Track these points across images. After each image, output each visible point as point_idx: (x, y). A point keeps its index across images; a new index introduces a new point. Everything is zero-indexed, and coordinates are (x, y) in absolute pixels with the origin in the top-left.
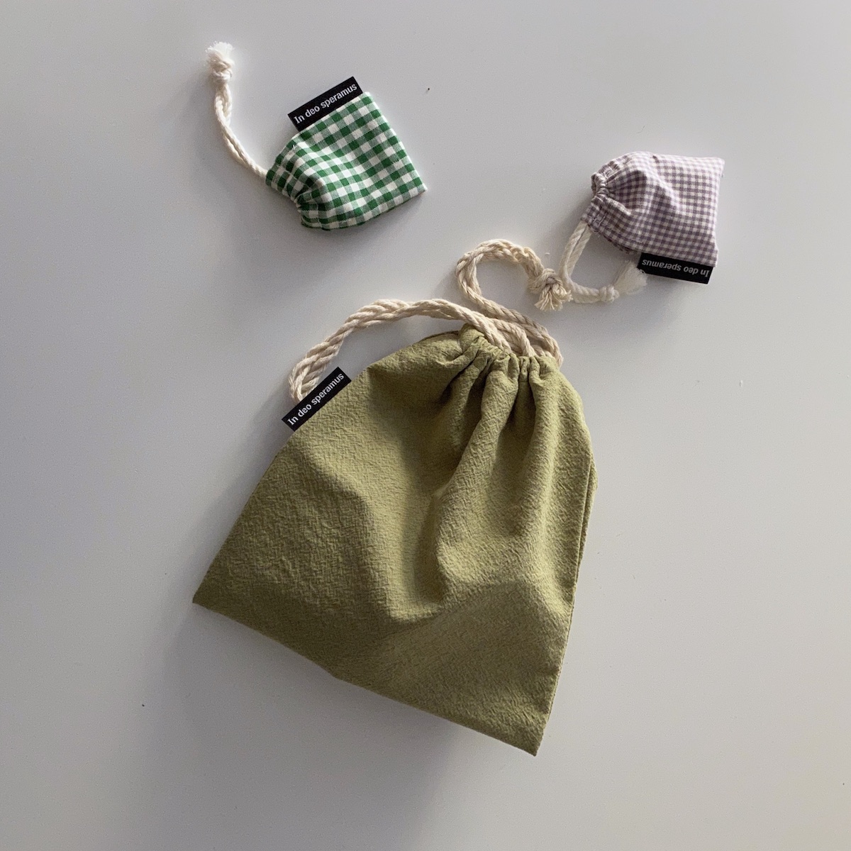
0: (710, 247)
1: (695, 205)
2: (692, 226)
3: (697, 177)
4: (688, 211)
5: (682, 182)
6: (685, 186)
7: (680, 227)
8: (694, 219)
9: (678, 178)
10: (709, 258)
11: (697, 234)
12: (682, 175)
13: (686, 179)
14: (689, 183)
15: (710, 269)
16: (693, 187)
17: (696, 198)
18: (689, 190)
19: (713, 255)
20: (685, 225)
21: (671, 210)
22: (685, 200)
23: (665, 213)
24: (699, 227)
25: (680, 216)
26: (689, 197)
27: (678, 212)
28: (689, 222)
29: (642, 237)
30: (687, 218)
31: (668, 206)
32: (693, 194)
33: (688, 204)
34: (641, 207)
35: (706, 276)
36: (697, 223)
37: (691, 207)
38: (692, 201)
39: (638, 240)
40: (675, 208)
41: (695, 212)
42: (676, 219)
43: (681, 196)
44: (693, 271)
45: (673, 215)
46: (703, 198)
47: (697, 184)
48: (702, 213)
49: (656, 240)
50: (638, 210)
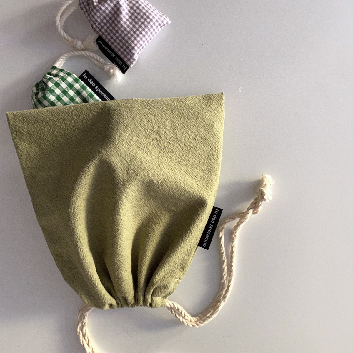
0: (131, 54)
1: (134, 26)
2: (126, 35)
3: (144, 14)
4: (128, 26)
5: (135, 11)
6: (136, 14)
7: (120, 32)
8: (129, 32)
9: (135, 8)
10: (129, 60)
11: (127, 41)
12: (138, 8)
13: (138, 11)
14: (139, 14)
15: (128, 67)
16: (139, 17)
17: (137, 23)
18: (136, 17)
19: (132, 60)
20: (123, 32)
21: (119, 19)
22: (131, 20)
23: (116, 19)
24: (129, 38)
25: (122, 26)
26: (134, 20)
27: (122, 22)
28: (125, 32)
29: (99, 24)
30: (125, 29)
31: (119, 16)
32: (137, 20)
33: (131, 23)
34: (103, 5)
35: (125, 70)
36: (129, 35)
37: (131, 26)
38: (134, 23)
39: (97, 24)
40: (121, 19)
41: (132, 29)
42: (119, 26)
43: (130, 17)
44: (120, 63)
45: (119, 22)
46: (140, 26)
47: (142, 17)
48: (135, 33)
49: (106, 31)
50: (100, 6)
